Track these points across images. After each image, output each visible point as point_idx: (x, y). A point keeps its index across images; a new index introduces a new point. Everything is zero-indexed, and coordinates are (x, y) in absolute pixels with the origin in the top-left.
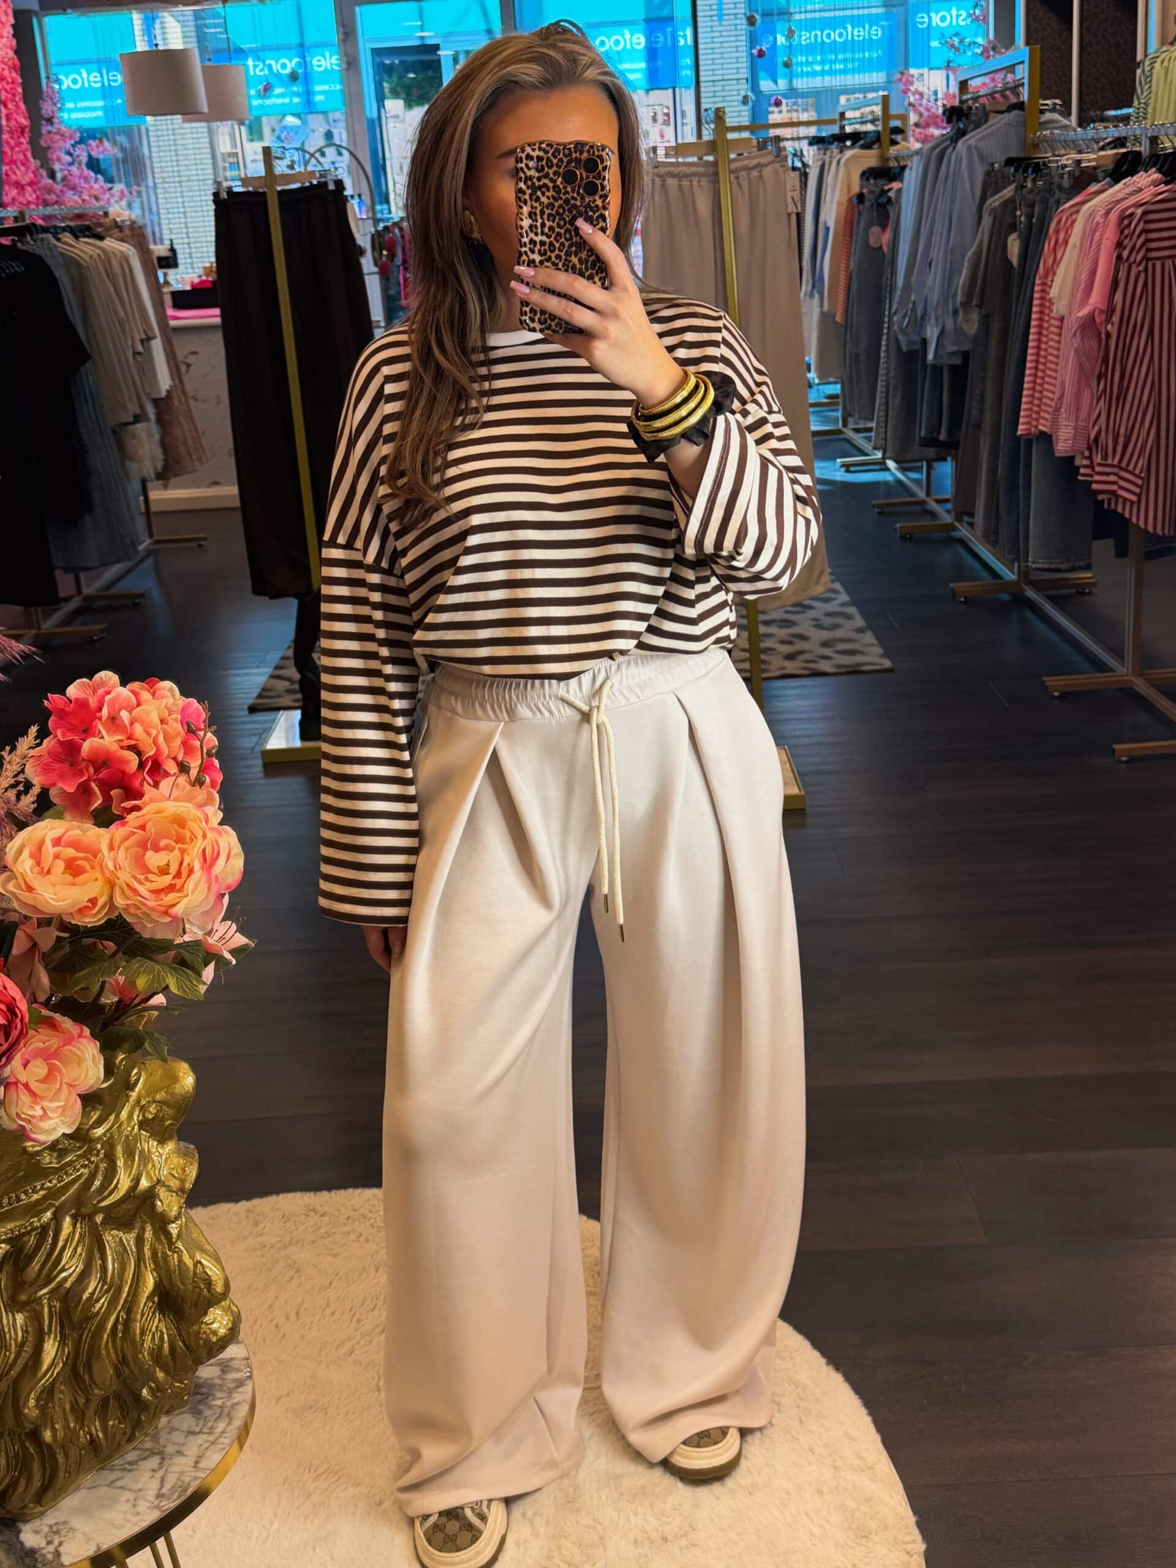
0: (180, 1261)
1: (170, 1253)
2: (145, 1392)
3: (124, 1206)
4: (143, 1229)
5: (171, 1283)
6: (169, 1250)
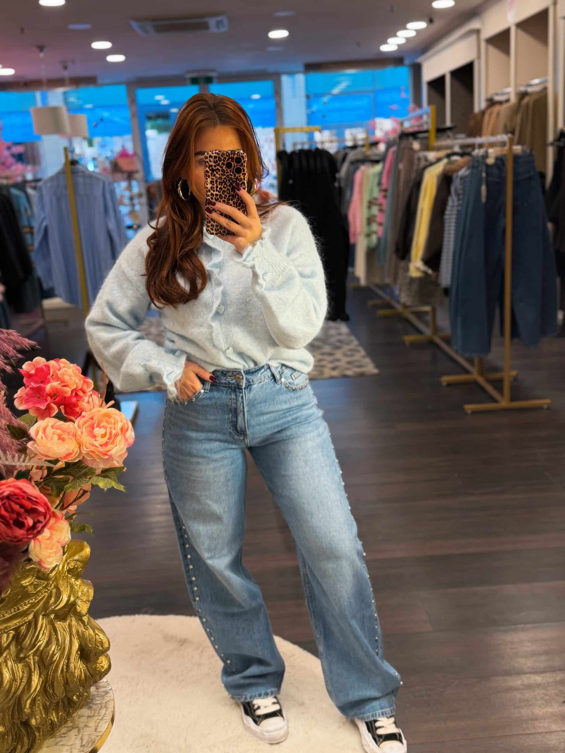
0: (90, 634)
1: (84, 630)
2: (75, 698)
3: (64, 610)
4: (71, 620)
5: (86, 645)
6: (84, 628)
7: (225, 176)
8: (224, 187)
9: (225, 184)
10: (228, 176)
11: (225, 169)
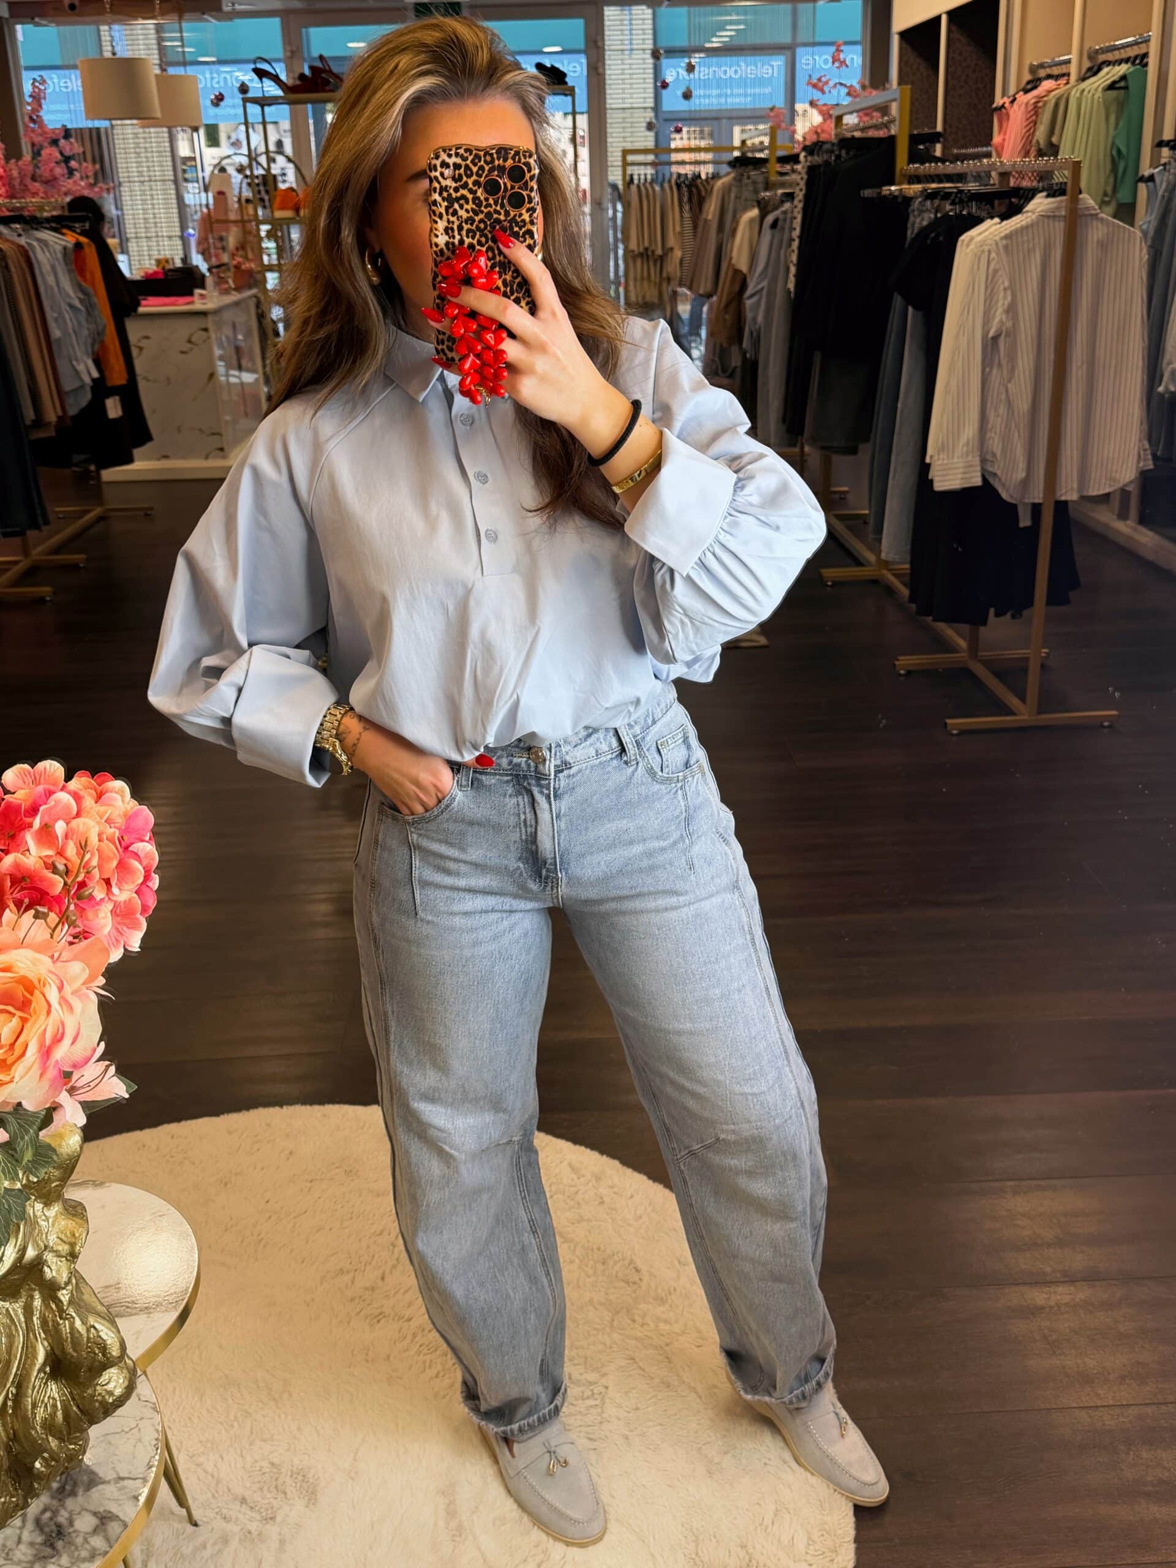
0: (72, 1327)
1: (61, 1321)
2: (37, 1465)
4: (32, 1297)
5: (63, 1351)
6: (61, 1318)
7: (481, 216)
8: (480, 243)
9: (482, 235)
10: (489, 215)
11: (482, 198)
